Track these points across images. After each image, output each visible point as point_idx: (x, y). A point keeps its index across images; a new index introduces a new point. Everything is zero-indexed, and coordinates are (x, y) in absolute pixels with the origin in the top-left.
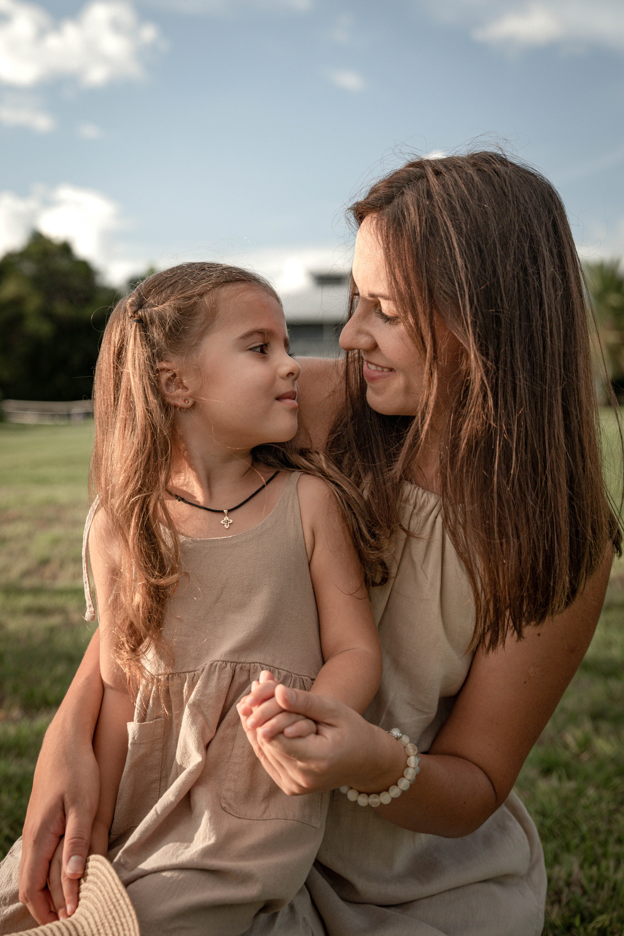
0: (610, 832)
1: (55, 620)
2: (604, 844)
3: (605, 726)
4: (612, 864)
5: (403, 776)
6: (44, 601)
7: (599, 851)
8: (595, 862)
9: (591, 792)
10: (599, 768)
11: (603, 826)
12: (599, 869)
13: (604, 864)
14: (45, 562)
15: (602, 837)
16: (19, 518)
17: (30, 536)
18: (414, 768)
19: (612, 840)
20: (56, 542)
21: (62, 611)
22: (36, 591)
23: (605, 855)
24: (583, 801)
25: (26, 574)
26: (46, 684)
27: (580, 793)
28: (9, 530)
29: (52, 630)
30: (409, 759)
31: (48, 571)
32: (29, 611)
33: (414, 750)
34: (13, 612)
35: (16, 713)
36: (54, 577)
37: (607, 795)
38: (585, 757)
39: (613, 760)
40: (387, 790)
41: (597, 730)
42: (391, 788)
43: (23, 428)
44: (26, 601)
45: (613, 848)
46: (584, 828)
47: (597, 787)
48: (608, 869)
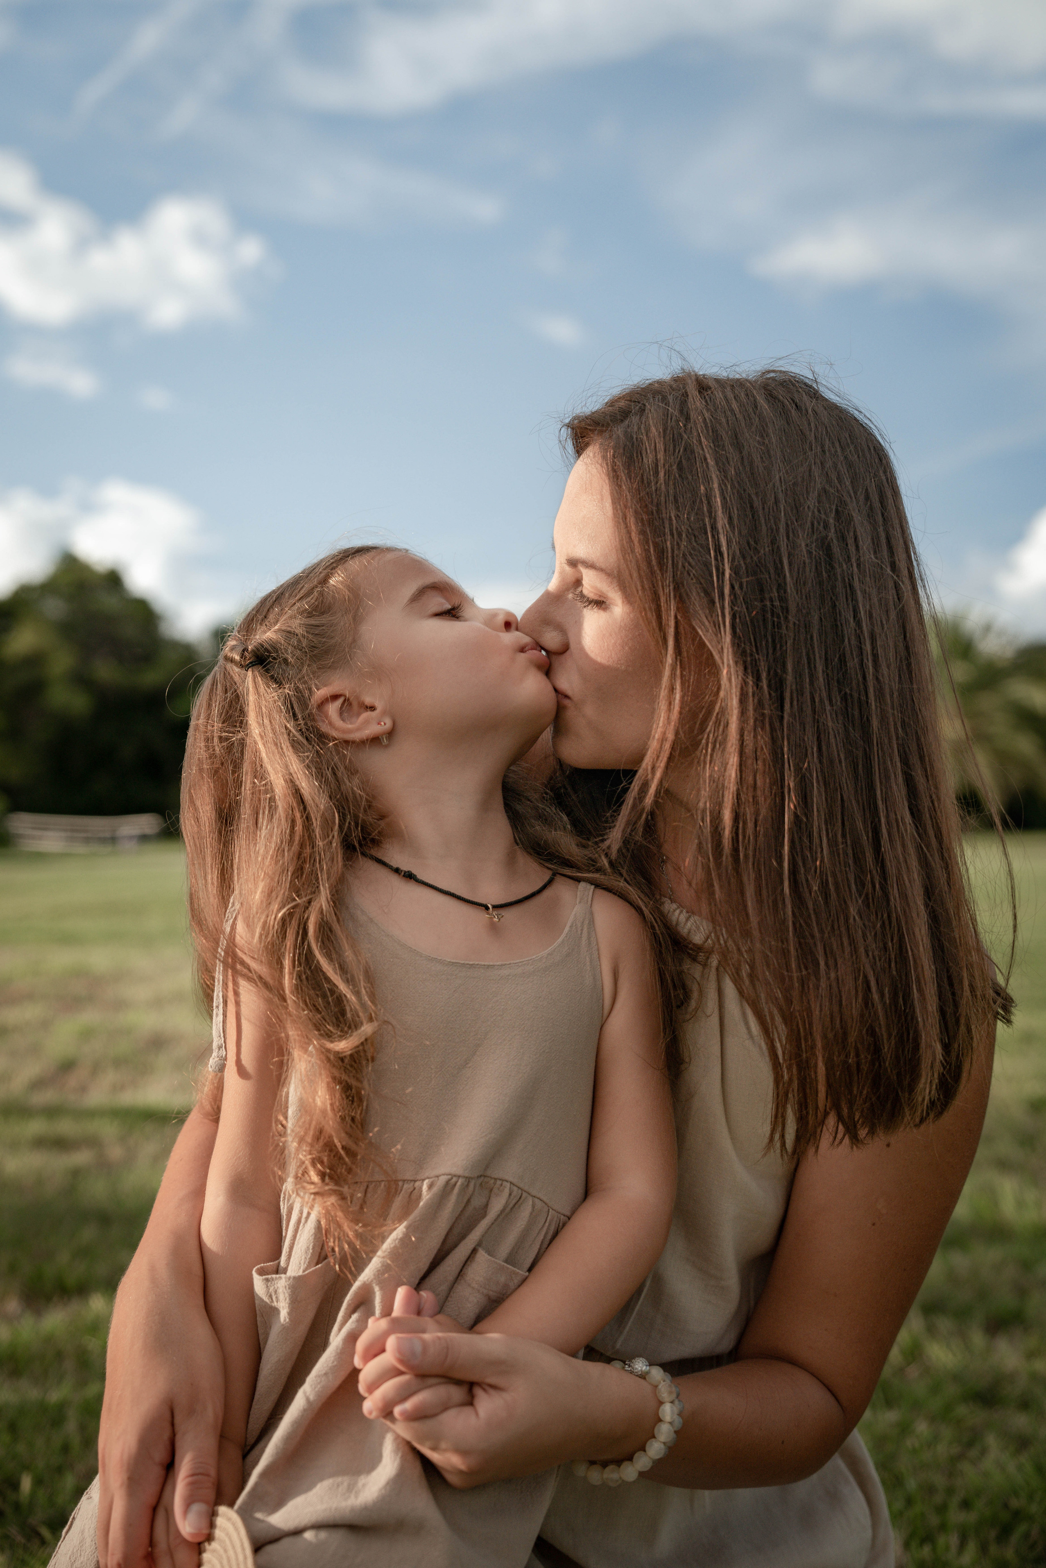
0: (950, 1491)
1: (81, 1158)
2: (942, 1509)
3: (944, 1324)
4: (954, 1540)
5: (654, 1437)
6: (66, 1127)
7: (934, 1520)
8: (928, 1538)
9: (922, 1428)
10: (935, 1389)
11: (939, 1480)
12: (934, 1550)
13: (941, 1541)
14: (67, 1066)
15: (938, 1499)
16: (30, 997)
17: (45, 1025)
18: (671, 1423)
19: (955, 1502)
20: (87, 1034)
21: (92, 1142)
22: (52, 1112)
23: (943, 1527)
24: (909, 1443)
25: (38, 1084)
26: (63, 1258)
27: (904, 1429)
28: (14, 1015)
29: (76, 1173)
30: (661, 1408)
31: (73, 1081)
32: (40, 1143)
33: (670, 1393)
34: (14, 1146)
35: (13, 1305)
36: (83, 1089)
37: (947, 1433)
38: (913, 1372)
39: (957, 1377)
40: (630, 1458)
41: (931, 1330)
42: (636, 1455)
43: (40, 857)
44: (36, 1127)
45: (956, 1516)
46: (912, 1484)
47: (933, 1419)
48: (947, 1548)
